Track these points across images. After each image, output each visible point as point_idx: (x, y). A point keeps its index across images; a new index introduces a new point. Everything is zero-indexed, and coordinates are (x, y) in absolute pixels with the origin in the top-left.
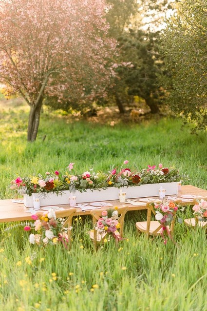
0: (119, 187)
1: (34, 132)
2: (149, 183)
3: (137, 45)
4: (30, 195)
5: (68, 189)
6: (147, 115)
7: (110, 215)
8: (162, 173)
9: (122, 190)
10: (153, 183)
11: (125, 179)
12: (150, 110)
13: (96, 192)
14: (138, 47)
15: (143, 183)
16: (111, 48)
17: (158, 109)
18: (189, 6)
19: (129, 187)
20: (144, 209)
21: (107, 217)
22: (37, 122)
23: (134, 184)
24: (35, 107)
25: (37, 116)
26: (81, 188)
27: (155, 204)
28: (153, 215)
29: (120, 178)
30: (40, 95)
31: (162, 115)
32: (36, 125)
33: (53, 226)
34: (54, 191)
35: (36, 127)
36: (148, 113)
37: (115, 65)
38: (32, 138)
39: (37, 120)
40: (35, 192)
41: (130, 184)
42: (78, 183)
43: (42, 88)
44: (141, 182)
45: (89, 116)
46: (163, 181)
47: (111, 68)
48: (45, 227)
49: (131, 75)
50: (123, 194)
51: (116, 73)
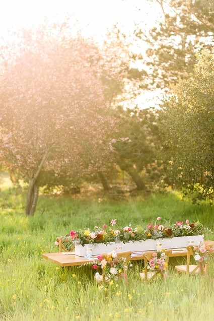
0: (155, 239)
1: (33, 206)
2: (179, 236)
3: (130, 121)
4: (83, 245)
5: (114, 241)
6: (133, 192)
7: (159, 256)
8: (190, 227)
9: (159, 241)
10: (184, 236)
11: (160, 232)
12: (136, 186)
13: (137, 243)
14: (131, 124)
15: (175, 236)
16: (111, 124)
17: (144, 186)
18: (187, 88)
19: (164, 239)
20: (179, 256)
21: (157, 257)
22: (35, 196)
23: (167, 237)
24: (35, 181)
25: (36, 189)
26: (125, 239)
27: (194, 247)
28: (192, 258)
29: (155, 231)
30: (39, 169)
31: (149, 192)
32: (35, 199)
33: (116, 264)
34: (103, 242)
35: (34, 201)
36: (134, 190)
37: (114, 140)
38: (30, 213)
39: (36, 194)
40: (88, 243)
41: (164, 237)
42: (122, 235)
43: (42, 163)
44: (173, 235)
45: (73, 194)
46: (191, 234)
47: (110, 144)
48: (109, 266)
49: (125, 150)
50: (160, 245)
51: (114, 148)
